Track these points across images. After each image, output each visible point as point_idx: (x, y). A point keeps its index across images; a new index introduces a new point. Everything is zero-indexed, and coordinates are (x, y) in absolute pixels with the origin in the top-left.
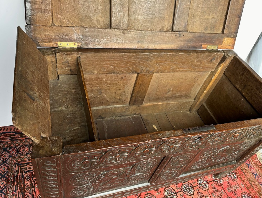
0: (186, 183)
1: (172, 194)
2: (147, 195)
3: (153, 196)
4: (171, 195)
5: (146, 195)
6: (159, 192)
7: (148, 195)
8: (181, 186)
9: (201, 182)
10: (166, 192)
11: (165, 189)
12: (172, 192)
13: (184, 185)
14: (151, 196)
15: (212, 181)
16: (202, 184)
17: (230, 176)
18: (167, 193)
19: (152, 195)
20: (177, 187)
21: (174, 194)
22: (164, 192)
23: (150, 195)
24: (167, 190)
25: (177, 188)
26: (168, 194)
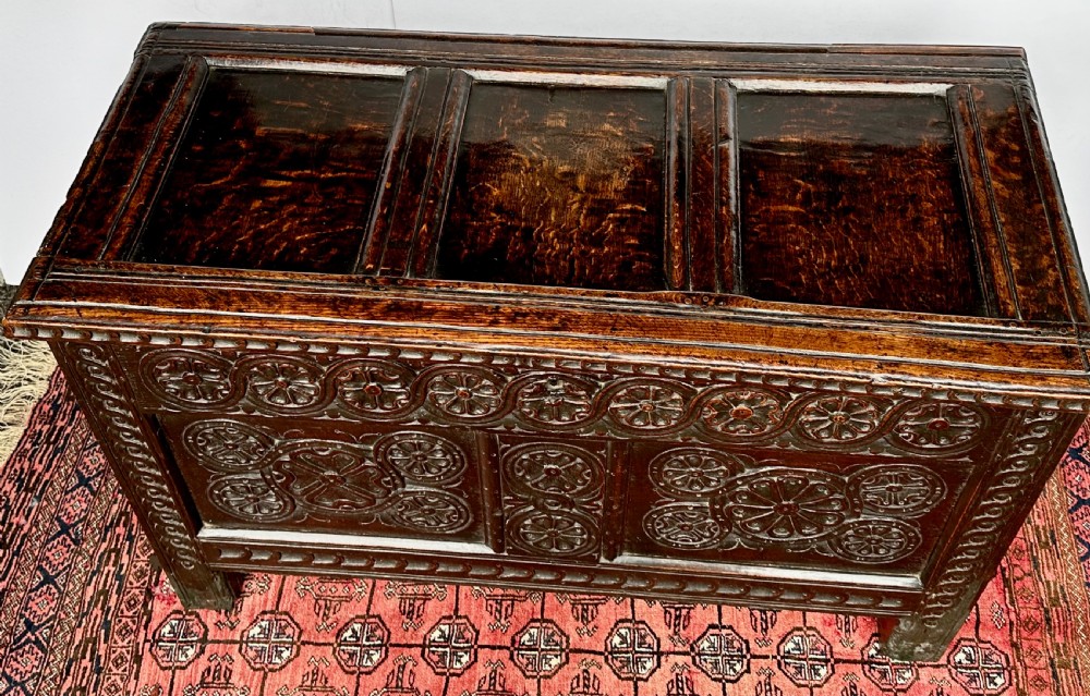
0: (724, 632)
1: (642, 653)
2: (538, 625)
3: (563, 633)
4: (637, 652)
5: (533, 620)
6: (590, 626)
7: (544, 625)
8: (697, 636)
9: (799, 649)
10: (620, 635)
11: (616, 625)
12: (645, 643)
13: (712, 638)
14: (550, 631)
15: (855, 662)
16: (800, 659)
17: (966, 668)
18: (621, 643)
19: (560, 630)
20: (675, 633)
21: (650, 653)
22: (610, 634)
23: (550, 625)
24: (623, 631)
25: (676, 637)
26: (625, 645)
